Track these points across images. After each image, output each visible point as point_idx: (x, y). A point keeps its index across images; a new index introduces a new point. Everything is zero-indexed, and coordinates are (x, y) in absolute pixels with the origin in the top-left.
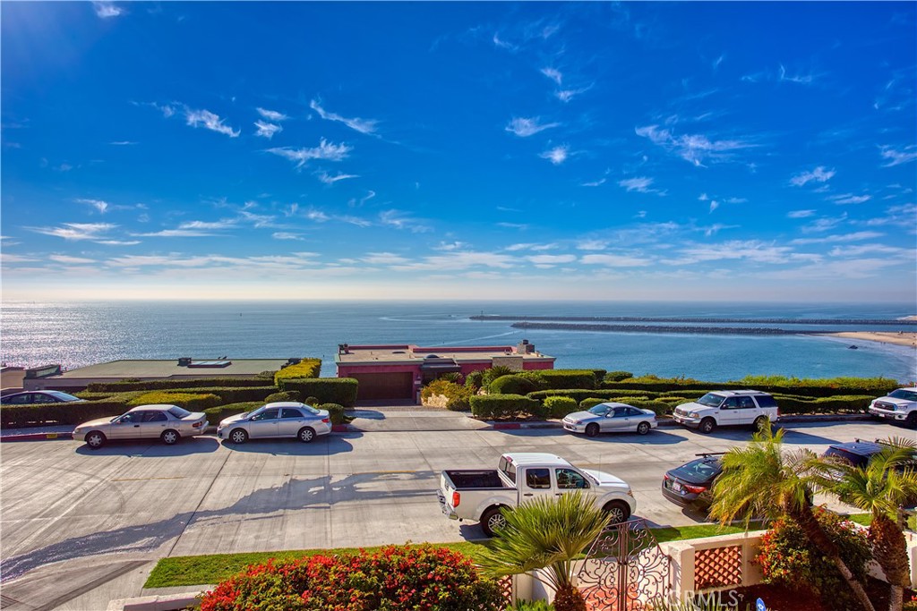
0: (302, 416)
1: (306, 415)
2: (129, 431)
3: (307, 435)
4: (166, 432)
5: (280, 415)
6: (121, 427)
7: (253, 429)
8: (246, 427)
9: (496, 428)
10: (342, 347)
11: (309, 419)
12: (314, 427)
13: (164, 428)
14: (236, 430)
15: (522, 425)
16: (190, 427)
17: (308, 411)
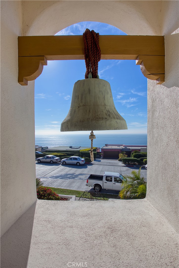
0: (77, 160)
1: (78, 160)
2: (44, 160)
3: (78, 164)
4: (51, 161)
5: (73, 159)
6: (43, 159)
7: (67, 162)
8: (66, 161)
9: (126, 166)
10: (106, 145)
11: (79, 160)
12: (80, 162)
13: (51, 160)
14: (64, 162)
15: (134, 166)
16: (55, 160)
17: (79, 159)
